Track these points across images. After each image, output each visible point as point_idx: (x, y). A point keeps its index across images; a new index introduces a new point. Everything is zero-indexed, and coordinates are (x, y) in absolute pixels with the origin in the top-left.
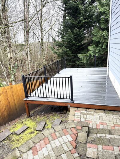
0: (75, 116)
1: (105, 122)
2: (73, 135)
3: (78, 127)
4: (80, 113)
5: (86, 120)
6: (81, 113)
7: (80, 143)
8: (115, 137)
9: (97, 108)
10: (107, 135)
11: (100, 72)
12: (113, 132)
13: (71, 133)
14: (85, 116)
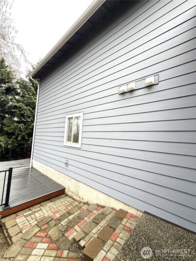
0: (19, 225)
1: (57, 209)
2: (45, 240)
3: (43, 228)
4: (23, 217)
5: (37, 219)
6: (25, 217)
7: (57, 240)
8: (76, 214)
9: (42, 200)
10: (70, 218)
11: (20, 165)
12: (71, 212)
13: (39, 239)
14: (33, 216)
